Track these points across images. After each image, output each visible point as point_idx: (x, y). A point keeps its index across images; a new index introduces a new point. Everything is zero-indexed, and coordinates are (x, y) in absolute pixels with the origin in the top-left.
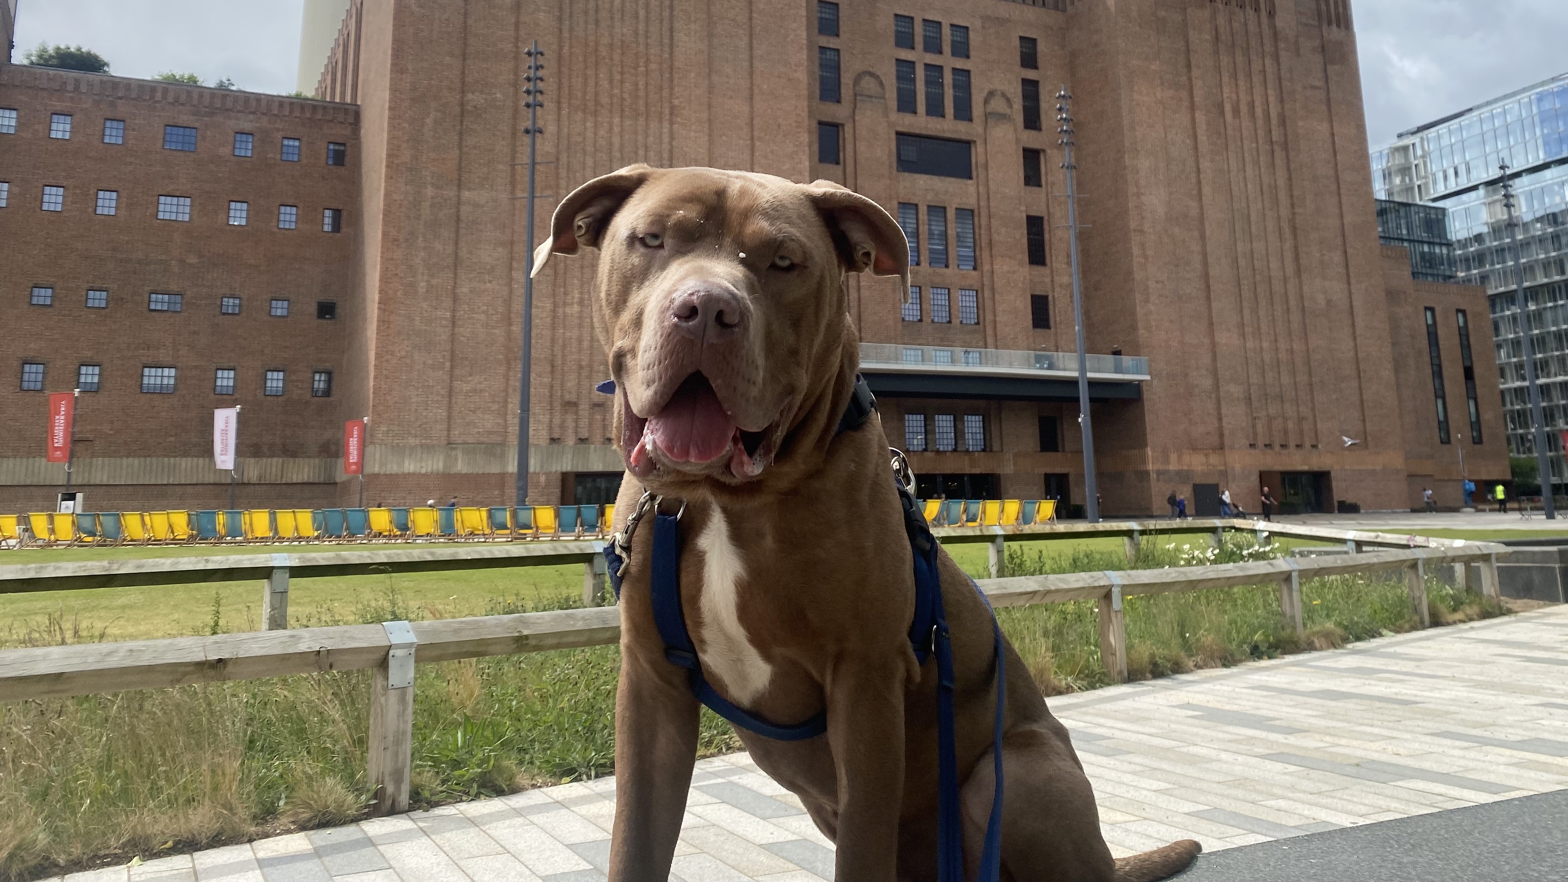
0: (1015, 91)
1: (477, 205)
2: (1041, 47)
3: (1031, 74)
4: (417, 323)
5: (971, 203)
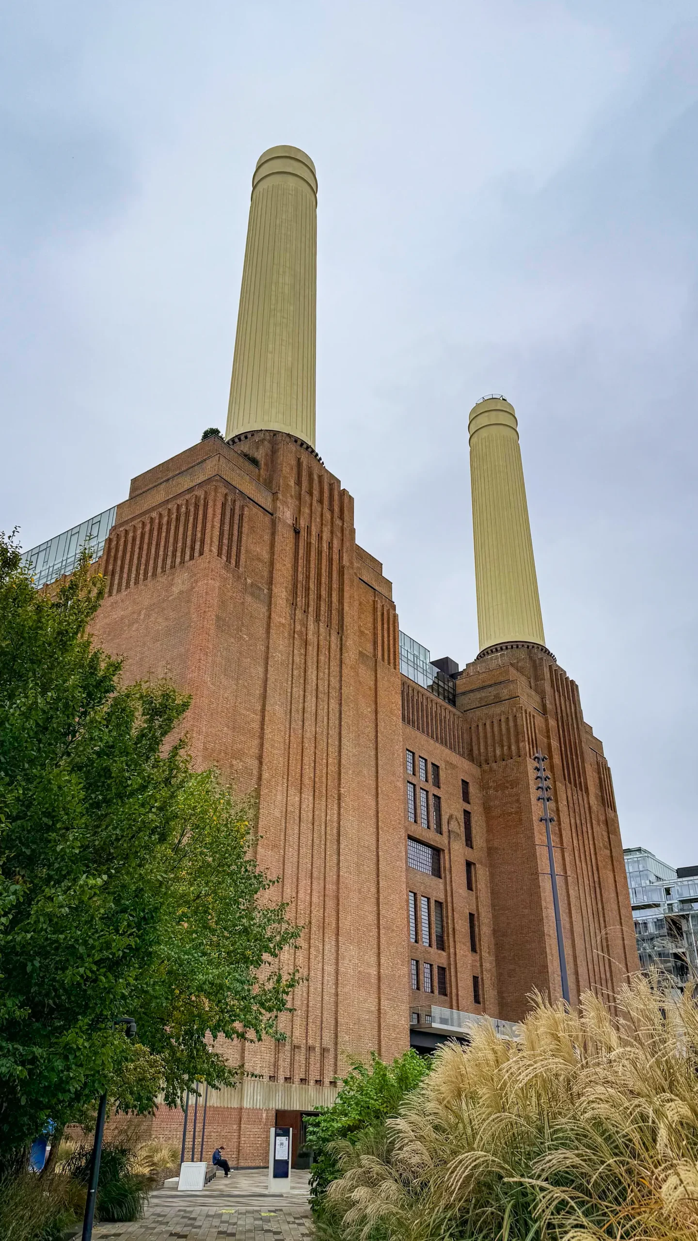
0: (461, 817)
2: (472, 790)
3: (468, 808)
5: (441, 898)
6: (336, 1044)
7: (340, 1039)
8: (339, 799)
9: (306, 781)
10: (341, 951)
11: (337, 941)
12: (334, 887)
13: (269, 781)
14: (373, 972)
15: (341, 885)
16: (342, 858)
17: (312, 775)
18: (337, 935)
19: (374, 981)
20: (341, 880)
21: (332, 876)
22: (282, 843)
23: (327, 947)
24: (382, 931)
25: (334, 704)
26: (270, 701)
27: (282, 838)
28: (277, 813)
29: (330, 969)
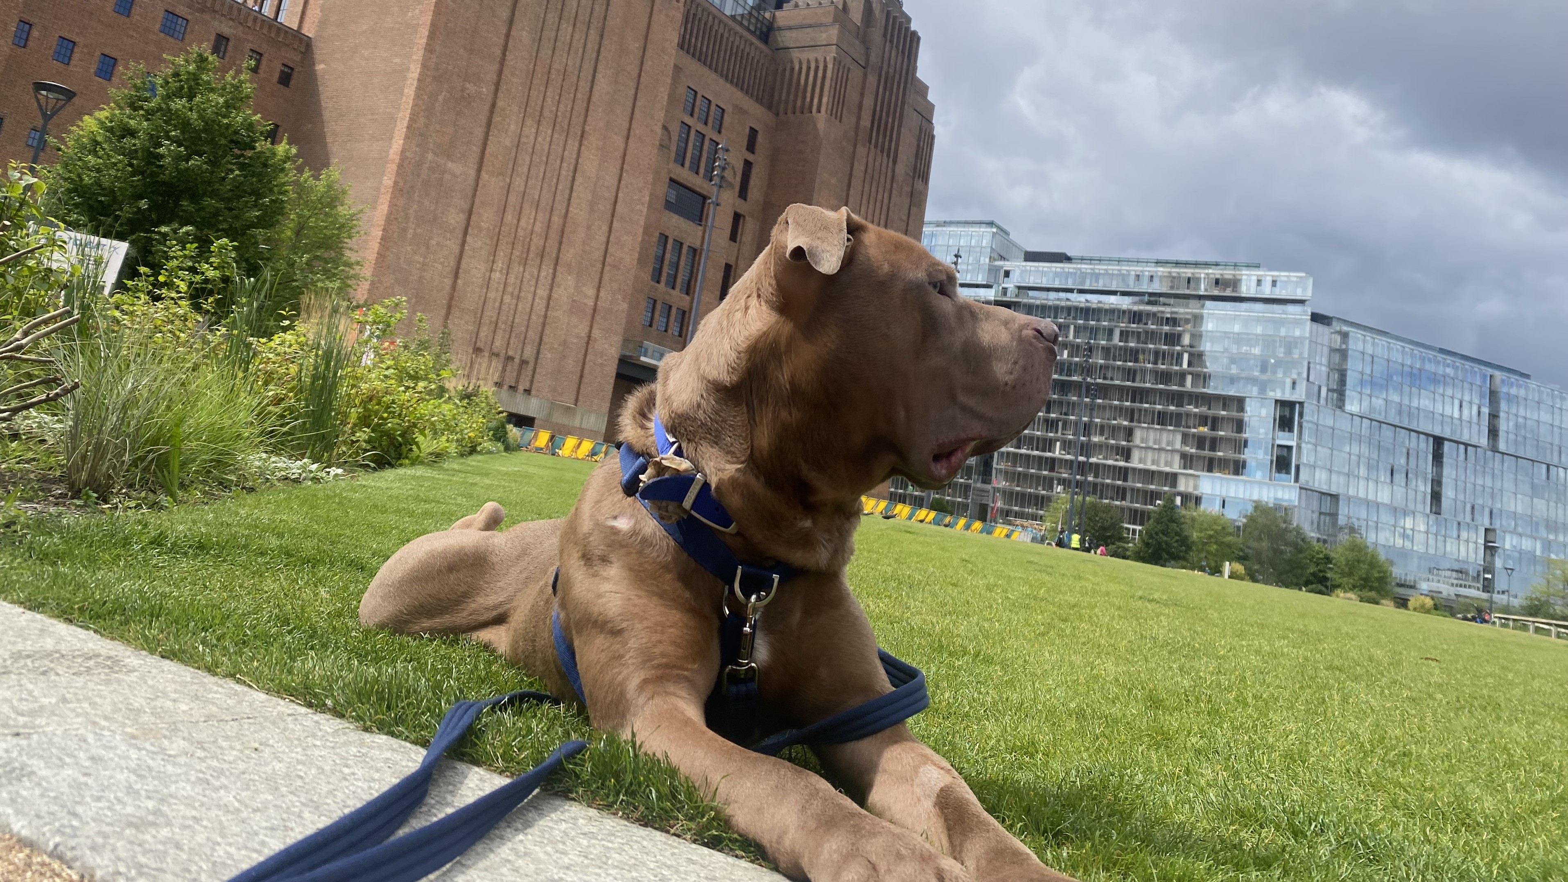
0: (739, 167)
1: (455, 176)
2: (760, 138)
3: (751, 157)
4: (401, 261)
5: (697, 244)
6: (537, 358)
7: (541, 356)
8: (582, 136)
9: (546, 113)
10: (558, 279)
11: (555, 270)
12: (561, 221)
13: (503, 109)
14: (591, 303)
15: (569, 219)
16: (574, 194)
17: (554, 109)
18: (556, 264)
19: (589, 311)
20: (570, 215)
21: (560, 209)
22: (509, 172)
23: (543, 274)
24: (607, 268)
25: (593, 35)
26: (517, 25)
27: (511, 166)
28: (508, 143)
29: (542, 292)
